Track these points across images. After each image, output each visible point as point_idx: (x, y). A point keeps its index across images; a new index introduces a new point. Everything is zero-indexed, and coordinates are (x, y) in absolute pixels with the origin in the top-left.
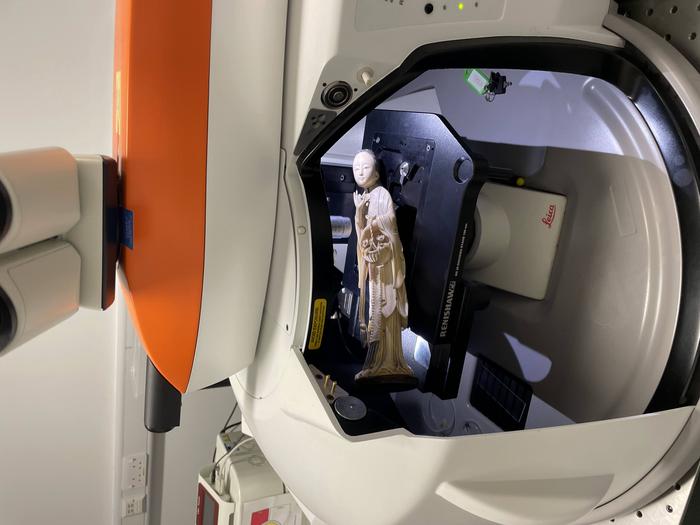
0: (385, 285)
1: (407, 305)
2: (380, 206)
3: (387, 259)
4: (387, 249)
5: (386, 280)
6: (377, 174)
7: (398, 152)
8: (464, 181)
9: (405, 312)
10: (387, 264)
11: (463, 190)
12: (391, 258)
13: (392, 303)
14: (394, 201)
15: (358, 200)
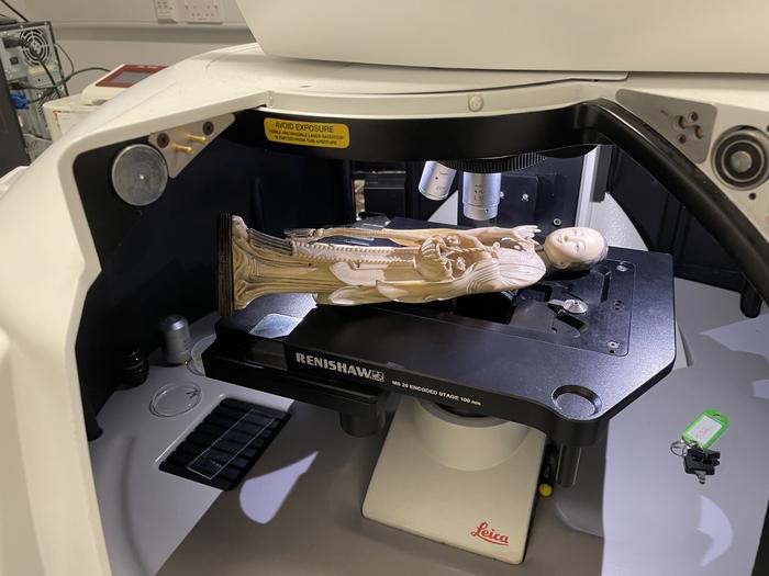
0: (384, 270)
1: (351, 303)
2: (514, 266)
3: (426, 273)
4: (443, 274)
5: (391, 271)
6: (567, 265)
7: (604, 298)
8: (556, 403)
9: (339, 299)
10: (418, 274)
11: (541, 400)
12: (427, 280)
13: (354, 278)
14: (522, 290)
15: (525, 232)
